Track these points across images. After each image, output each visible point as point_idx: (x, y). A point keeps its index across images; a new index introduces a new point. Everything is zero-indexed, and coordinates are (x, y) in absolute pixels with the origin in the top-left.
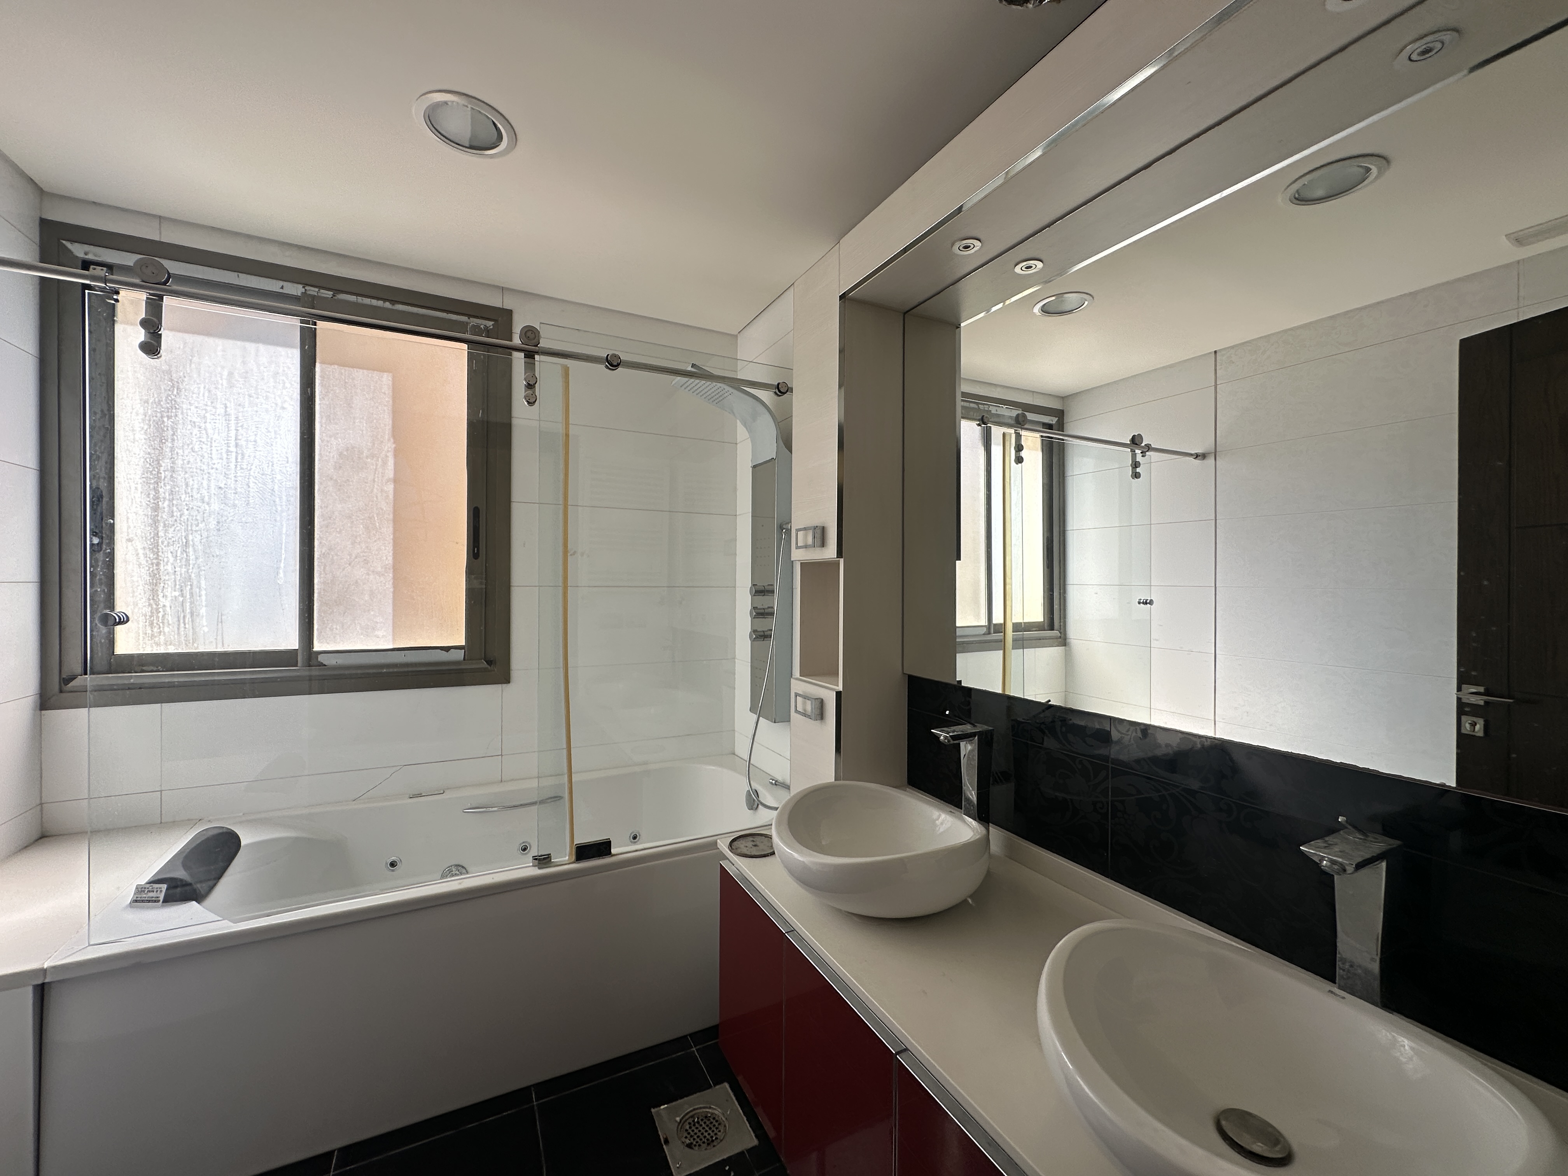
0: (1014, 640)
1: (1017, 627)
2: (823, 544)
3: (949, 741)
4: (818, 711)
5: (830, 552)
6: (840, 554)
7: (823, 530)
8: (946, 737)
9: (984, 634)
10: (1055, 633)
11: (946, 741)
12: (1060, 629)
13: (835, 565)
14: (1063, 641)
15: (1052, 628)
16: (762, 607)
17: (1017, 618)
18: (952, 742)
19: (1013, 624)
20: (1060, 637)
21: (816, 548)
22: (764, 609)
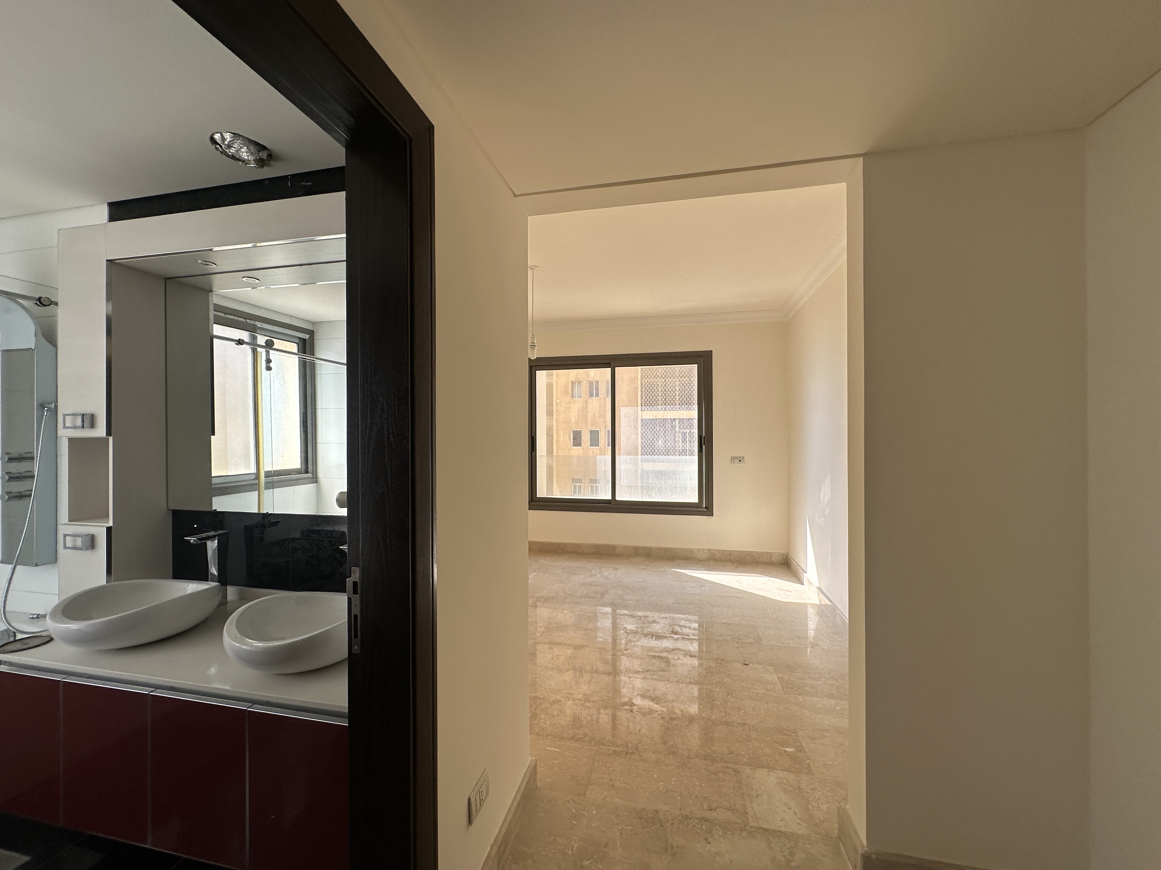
0: (266, 483)
1: (268, 474)
2: (92, 425)
3: (197, 542)
4: (89, 542)
5: (100, 431)
6: (109, 433)
7: (92, 417)
8: (194, 540)
9: (253, 479)
10: (309, 475)
11: (195, 542)
12: (313, 472)
13: (103, 442)
14: (315, 480)
15: (307, 472)
16: (17, 472)
17: (268, 468)
18: (199, 542)
19: (265, 472)
20: (313, 478)
21: (85, 429)
22: (20, 473)
